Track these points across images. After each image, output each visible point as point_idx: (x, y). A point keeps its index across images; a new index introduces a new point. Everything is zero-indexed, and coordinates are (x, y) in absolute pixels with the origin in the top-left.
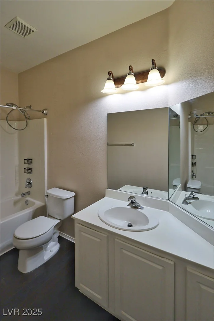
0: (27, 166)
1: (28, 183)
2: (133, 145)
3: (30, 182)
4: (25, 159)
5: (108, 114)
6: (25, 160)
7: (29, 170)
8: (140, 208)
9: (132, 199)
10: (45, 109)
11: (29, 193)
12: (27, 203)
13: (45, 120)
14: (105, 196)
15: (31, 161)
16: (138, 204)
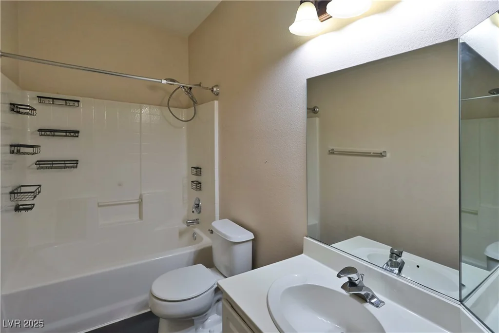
0: (195, 178)
1: (196, 204)
2: (383, 156)
3: (198, 204)
4: (192, 167)
5: (308, 80)
6: (193, 169)
7: (198, 185)
8: (372, 301)
9: (350, 276)
10: (217, 86)
11: (197, 221)
12: (194, 237)
13: (216, 102)
14: (301, 252)
15: (200, 170)
16: (370, 290)
